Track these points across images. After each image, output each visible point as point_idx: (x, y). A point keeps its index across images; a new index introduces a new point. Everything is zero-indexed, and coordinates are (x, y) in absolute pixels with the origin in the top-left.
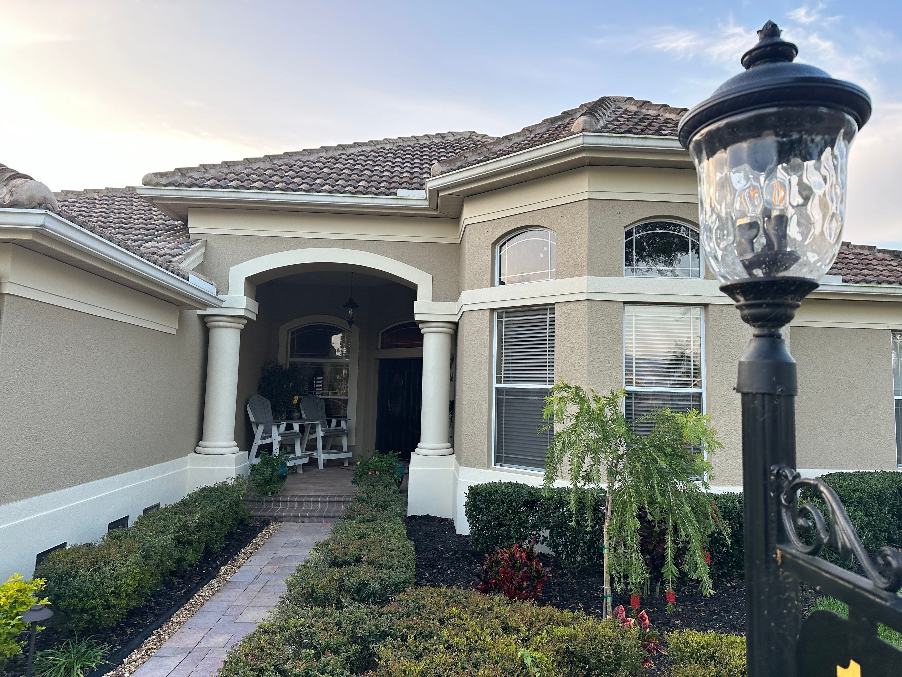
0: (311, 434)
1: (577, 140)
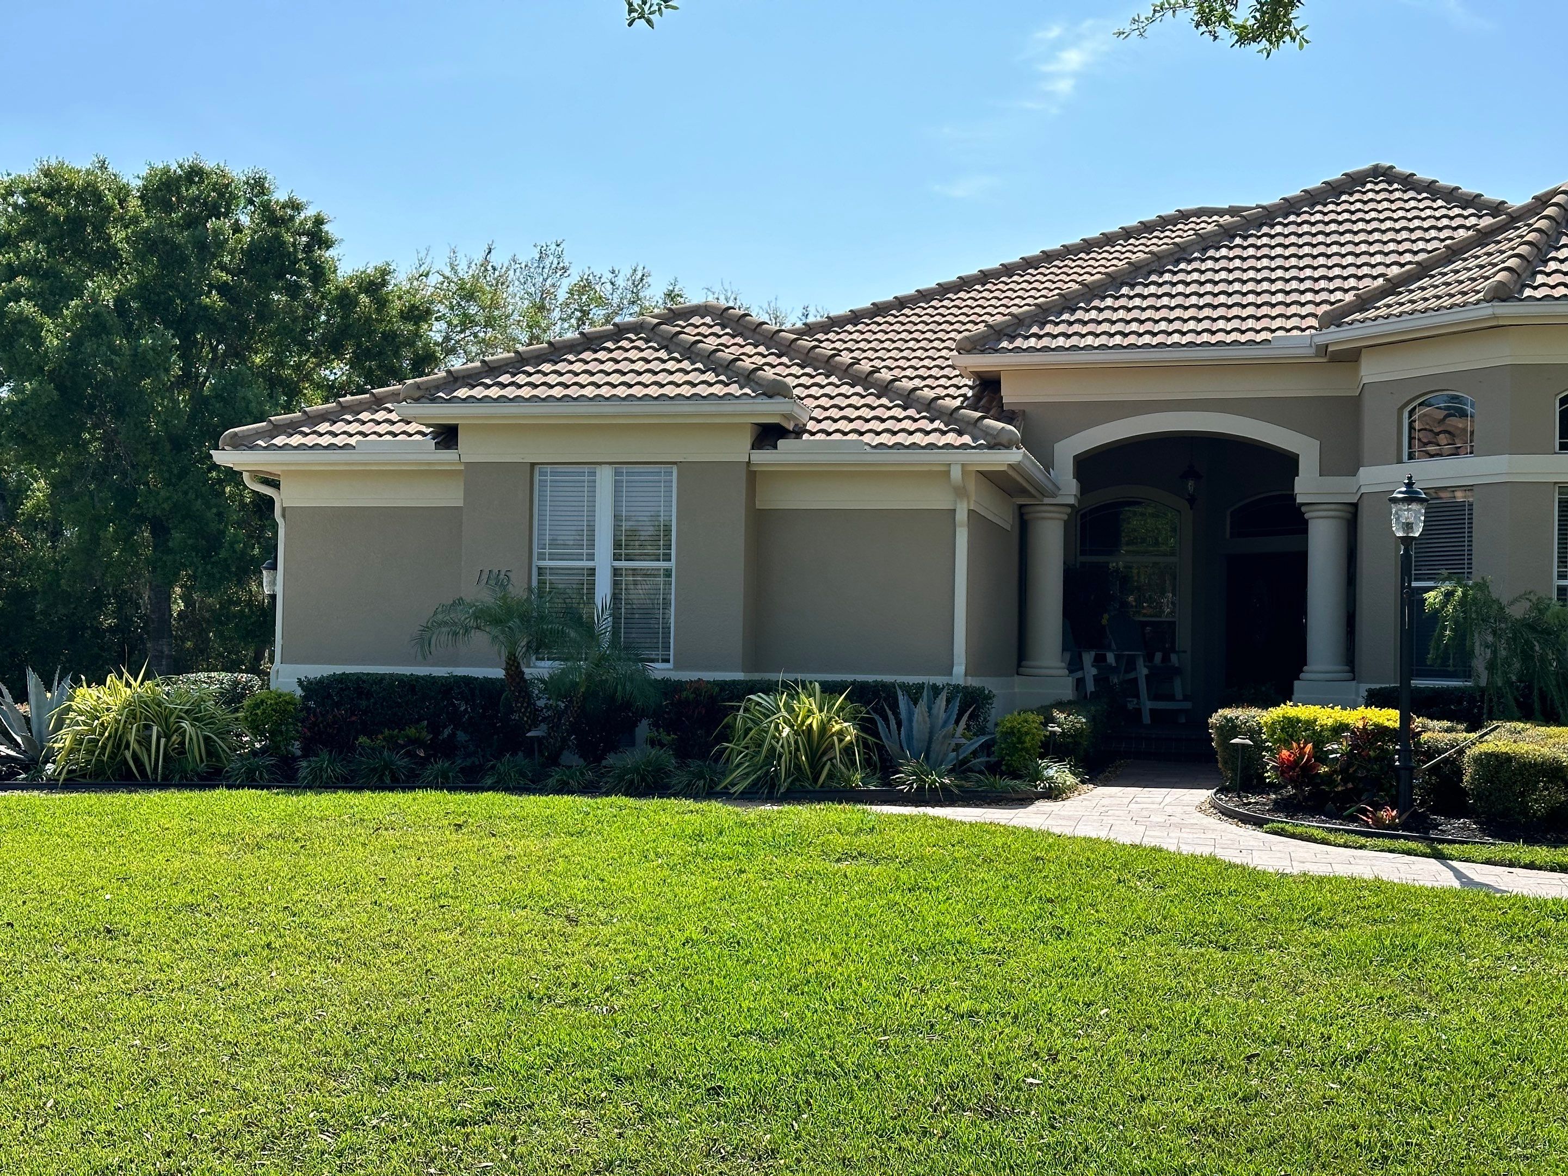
0: (1127, 672)
1: (1487, 310)
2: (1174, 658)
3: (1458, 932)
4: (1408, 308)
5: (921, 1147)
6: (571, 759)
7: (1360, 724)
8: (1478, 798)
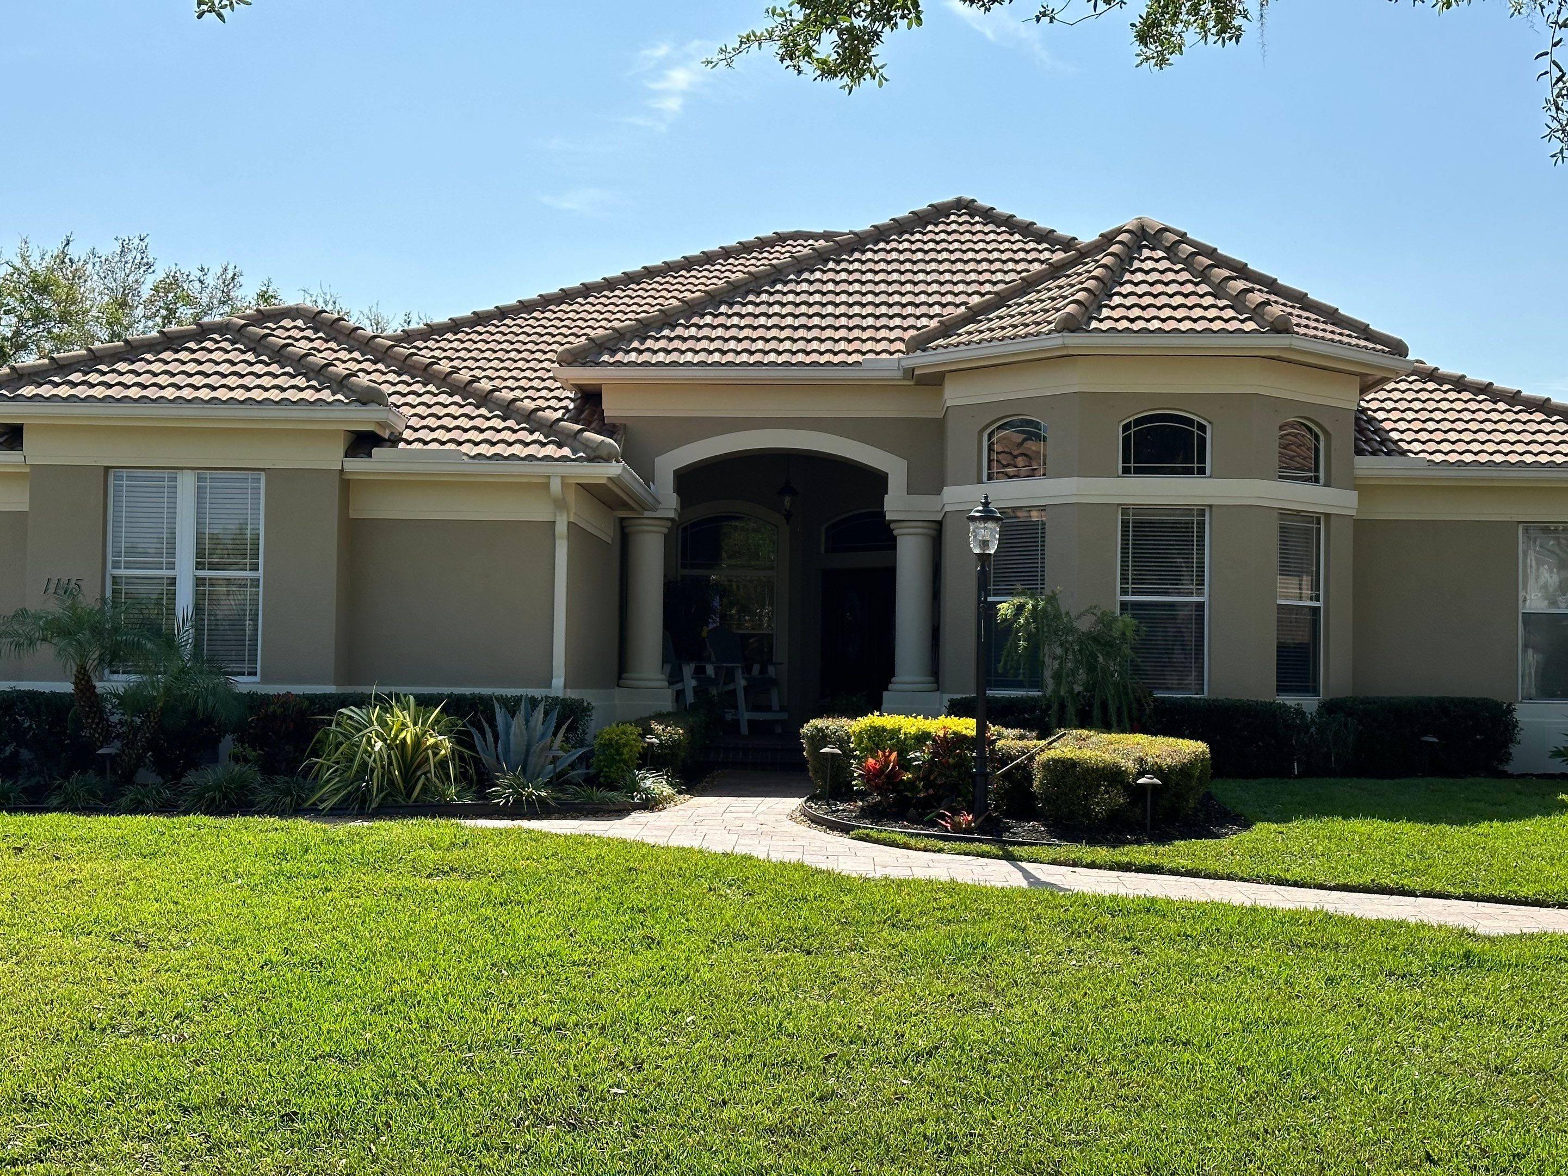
0: (725, 684)
1: (1058, 340)
2: (771, 670)
3: (1023, 930)
4: (987, 335)
5: (502, 1163)
6: (148, 777)
7: (941, 734)
8: (1047, 801)
